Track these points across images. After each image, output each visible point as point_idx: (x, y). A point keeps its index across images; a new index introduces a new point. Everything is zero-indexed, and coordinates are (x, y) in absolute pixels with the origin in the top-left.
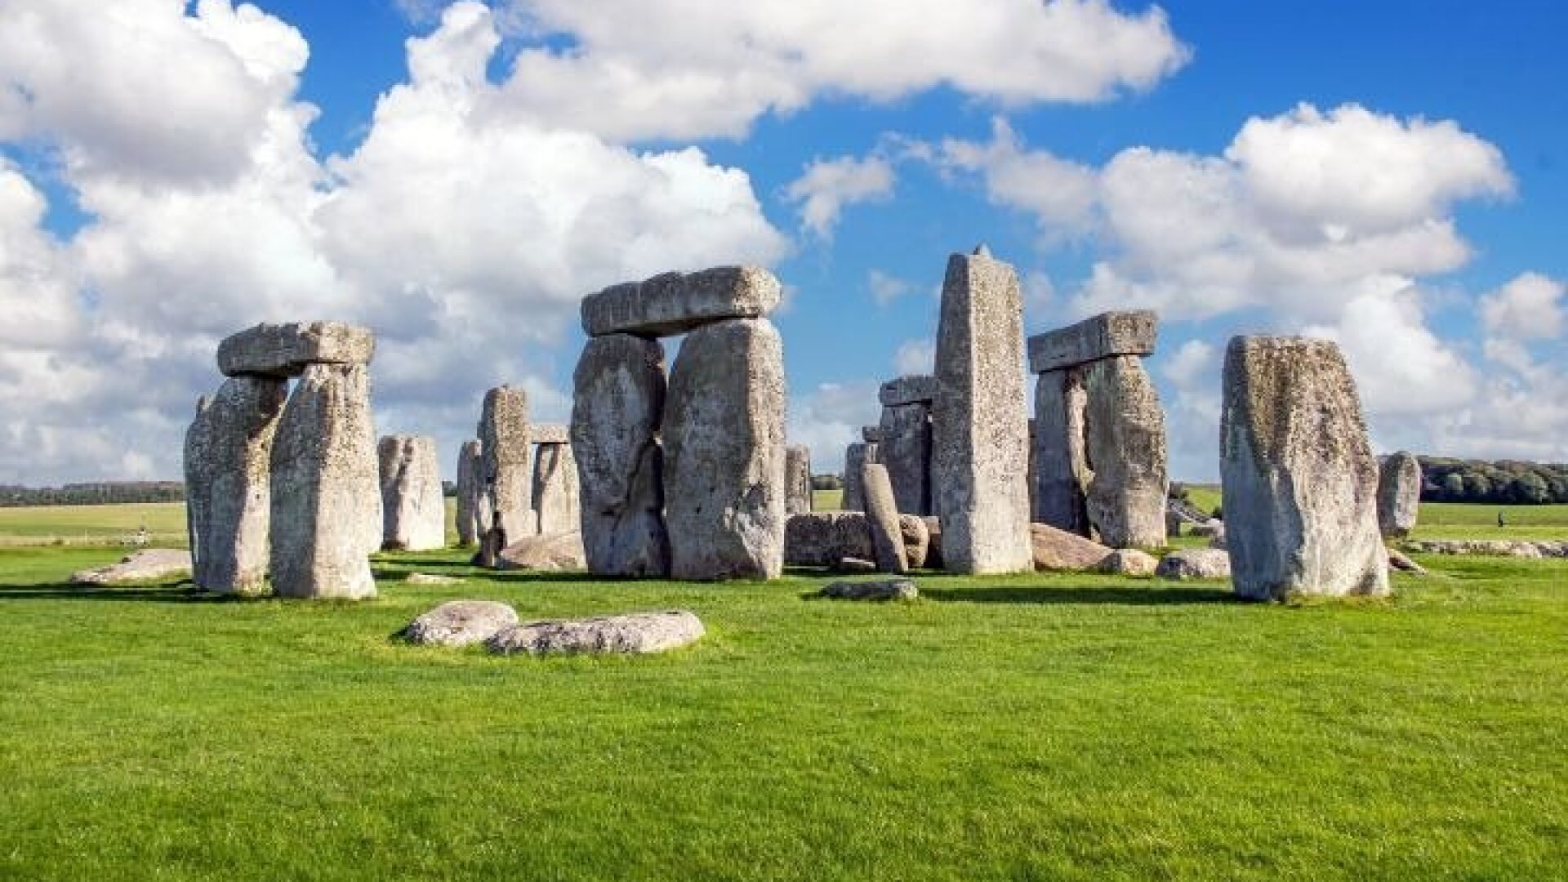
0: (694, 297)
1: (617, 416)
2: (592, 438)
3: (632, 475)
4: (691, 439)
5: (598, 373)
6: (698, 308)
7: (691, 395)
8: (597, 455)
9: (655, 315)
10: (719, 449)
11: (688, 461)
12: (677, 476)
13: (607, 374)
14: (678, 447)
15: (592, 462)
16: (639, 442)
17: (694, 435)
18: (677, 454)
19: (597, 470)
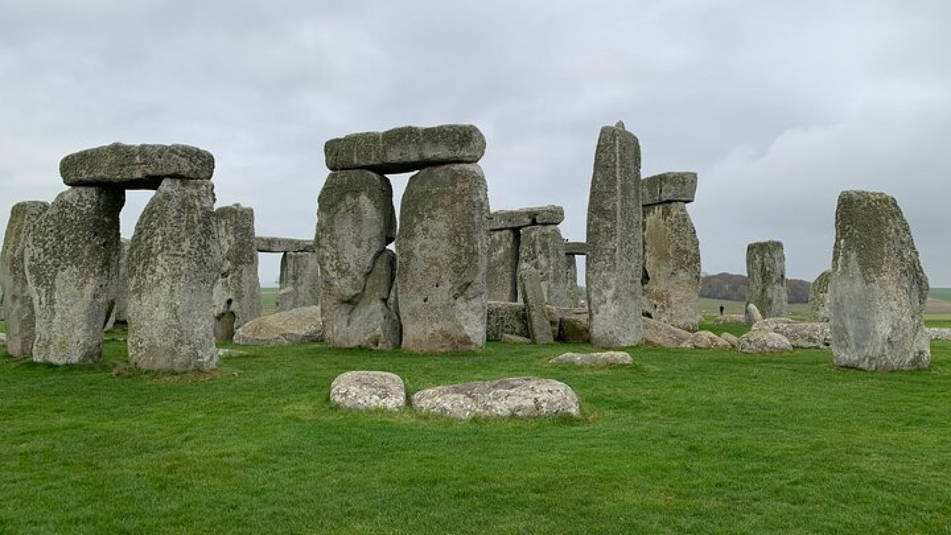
0: (427, 145)
1: (357, 231)
2: (335, 246)
3: (368, 275)
4: (420, 250)
5: (341, 198)
6: (430, 153)
7: (421, 218)
8: (337, 258)
9: (393, 156)
10: (445, 257)
11: (418, 265)
12: (409, 275)
13: (349, 200)
14: (409, 254)
15: (334, 263)
16: (374, 251)
17: (423, 247)
18: (409, 260)
19: (338, 269)
